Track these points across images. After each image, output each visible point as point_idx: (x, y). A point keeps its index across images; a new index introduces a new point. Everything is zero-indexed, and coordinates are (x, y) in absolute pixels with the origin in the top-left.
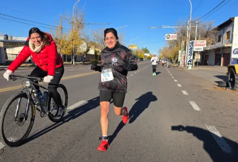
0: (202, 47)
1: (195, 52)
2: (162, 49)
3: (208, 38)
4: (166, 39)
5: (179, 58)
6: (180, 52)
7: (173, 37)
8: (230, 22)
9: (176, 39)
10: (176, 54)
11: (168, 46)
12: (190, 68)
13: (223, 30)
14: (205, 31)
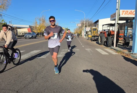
0: (89, 30)
1: (87, 32)
2: (75, 29)
3: (91, 27)
4: (77, 26)
5: (82, 33)
6: (82, 31)
7: (80, 25)
8: (97, 21)
9: (81, 26)
10: (81, 32)
11: (78, 28)
12: (85, 37)
13: (96, 24)
14: (90, 24)
